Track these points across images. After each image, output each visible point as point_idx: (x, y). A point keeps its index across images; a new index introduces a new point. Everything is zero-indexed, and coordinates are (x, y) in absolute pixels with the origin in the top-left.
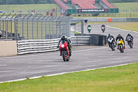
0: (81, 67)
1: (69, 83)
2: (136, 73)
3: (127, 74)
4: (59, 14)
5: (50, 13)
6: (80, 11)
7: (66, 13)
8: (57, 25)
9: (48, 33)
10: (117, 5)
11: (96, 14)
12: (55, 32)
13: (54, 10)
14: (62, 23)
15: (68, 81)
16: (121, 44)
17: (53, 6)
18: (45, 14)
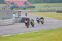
0: (18, 32)
1: (12, 39)
2: (43, 35)
3: (39, 35)
4: (8, 8)
5: (4, 8)
6: (17, 7)
7: (11, 8)
8: (7, 13)
9: (3, 17)
10: (34, 5)
11: (25, 9)
12: (6, 17)
13: (5, 7)
14: (9, 13)
15: (12, 38)
16: (42, 21)
17: (5, 5)
18: (1, 8)
